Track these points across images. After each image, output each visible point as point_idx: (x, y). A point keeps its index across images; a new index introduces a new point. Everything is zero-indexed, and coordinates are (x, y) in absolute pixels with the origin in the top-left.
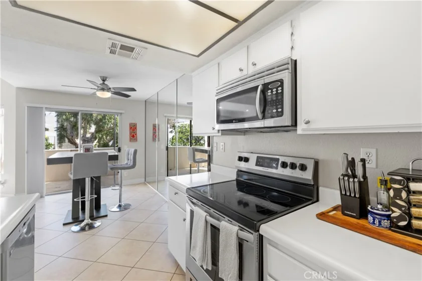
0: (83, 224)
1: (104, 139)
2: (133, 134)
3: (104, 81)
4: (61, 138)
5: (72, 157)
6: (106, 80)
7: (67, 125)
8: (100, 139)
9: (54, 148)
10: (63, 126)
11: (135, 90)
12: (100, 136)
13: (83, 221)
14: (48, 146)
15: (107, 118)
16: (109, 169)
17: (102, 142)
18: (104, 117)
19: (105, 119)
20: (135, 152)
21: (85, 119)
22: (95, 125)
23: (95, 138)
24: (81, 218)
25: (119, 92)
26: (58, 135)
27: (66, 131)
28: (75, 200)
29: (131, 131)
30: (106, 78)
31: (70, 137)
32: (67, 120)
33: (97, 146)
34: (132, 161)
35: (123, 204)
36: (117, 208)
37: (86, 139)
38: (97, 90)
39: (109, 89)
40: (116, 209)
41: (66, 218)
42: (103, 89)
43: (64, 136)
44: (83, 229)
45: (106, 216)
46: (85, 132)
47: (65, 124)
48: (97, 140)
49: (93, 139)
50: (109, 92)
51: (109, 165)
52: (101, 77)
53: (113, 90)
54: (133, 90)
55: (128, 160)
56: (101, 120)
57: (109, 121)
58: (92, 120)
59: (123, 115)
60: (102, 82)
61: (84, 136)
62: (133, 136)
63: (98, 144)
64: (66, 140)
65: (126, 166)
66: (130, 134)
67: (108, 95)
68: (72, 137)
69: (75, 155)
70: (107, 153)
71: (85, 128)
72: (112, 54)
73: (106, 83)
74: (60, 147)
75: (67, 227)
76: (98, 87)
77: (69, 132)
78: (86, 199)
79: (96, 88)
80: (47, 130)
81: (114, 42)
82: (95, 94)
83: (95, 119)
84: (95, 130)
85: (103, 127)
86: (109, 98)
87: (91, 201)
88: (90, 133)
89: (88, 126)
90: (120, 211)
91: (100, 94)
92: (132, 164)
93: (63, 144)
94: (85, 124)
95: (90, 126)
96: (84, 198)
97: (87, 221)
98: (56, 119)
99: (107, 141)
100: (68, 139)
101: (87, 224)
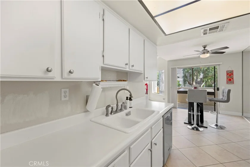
0: (193, 126)
1: (209, 82)
2: (229, 78)
3: (205, 48)
4: (185, 81)
5: (187, 91)
6: (206, 47)
7: (187, 75)
8: (206, 82)
9: (182, 86)
10: (186, 75)
11: (228, 48)
12: (206, 80)
13: (193, 125)
14: (179, 85)
15: (210, 68)
16: (207, 100)
17: (207, 84)
18: (208, 68)
19: (209, 69)
20: (229, 91)
21: (197, 71)
22: (203, 73)
23: (203, 82)
24: (192, 123)
25: (216, 52)
26: (183, 80)
27: (187, 78)
28: (189, 112)
29: (228, 76)
30: (206, 46)
31: (189, 81)
32: (188, 72)
33: (205, 86)
34: (226, 97)
35: (219, 124)
36: (215, 125)
37: (198, 82)
38: (200, 54)
39: (208, 52)
40: (213, 126)
41: (185, 121)
42: (204, 53)
43: (186, 80)
44: (193, 129)
45: (207, 128)
46: (197, 78)
47: (187, 74)
48: (204, 83)
49: (201, 82)
50: (208, 53)
51: (207, 97)
52: (203, 46)
53: (211, 52)
54: (227, 48)
55: (223, 96)
56: (206, 70)
57: (212, 70)
58: (201, 71)
59: (221, 66)
60: (203, 49)
61: (197, 80)
62: (230, 80)
63: (205, 85)
64: (187, 82)
65: (221, 100)
66: (227, 78)
67: (208, 55)
68: (190, 81)
69: (189, 90)
70: (206, 90)
71: (197, 76)
72: (205, 35)
73: (206, 49)
74: (184, 86)
75: (186, 125)
76: (201, 52)
77: (188, 78)
78: (195, 114)
79: (200, 53)
80: (178, 77)
81: (205, 29)
82: (199, 57)
83: (203, 70)
84: (203, 76)
85: (208, 75)
86: (208, 57)
87: (198, 116)
88: (200, 78)
89: (199, 74)
90: (217, 128)
91: (202, 56)
92: (226, 99)
93: (186, 84)
94: (197, 74)
95: (200, 74)
96: (194, 113)
97: (195, 125)
98: (182, 72)
99: (211, 83)
100: (188, 82)
101: (195, 127)
